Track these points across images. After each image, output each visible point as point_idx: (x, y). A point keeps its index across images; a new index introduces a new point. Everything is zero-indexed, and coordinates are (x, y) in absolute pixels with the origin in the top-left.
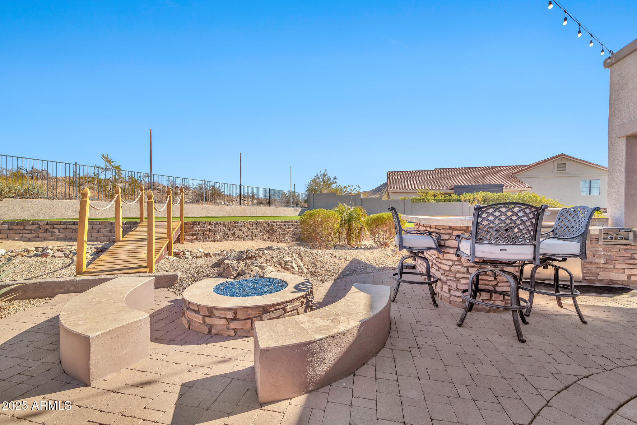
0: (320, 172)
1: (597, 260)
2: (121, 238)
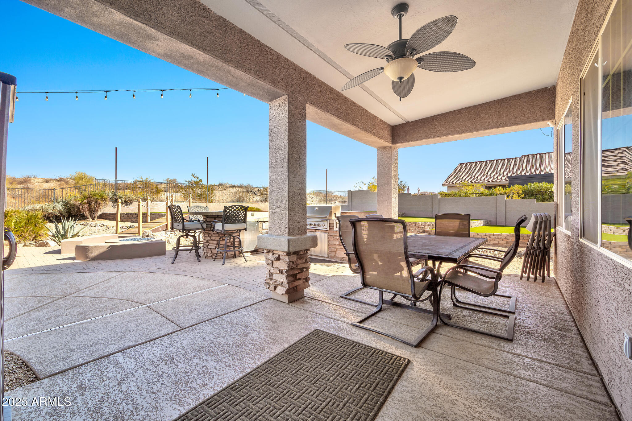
1: (335, 243)
2: (149, 221)
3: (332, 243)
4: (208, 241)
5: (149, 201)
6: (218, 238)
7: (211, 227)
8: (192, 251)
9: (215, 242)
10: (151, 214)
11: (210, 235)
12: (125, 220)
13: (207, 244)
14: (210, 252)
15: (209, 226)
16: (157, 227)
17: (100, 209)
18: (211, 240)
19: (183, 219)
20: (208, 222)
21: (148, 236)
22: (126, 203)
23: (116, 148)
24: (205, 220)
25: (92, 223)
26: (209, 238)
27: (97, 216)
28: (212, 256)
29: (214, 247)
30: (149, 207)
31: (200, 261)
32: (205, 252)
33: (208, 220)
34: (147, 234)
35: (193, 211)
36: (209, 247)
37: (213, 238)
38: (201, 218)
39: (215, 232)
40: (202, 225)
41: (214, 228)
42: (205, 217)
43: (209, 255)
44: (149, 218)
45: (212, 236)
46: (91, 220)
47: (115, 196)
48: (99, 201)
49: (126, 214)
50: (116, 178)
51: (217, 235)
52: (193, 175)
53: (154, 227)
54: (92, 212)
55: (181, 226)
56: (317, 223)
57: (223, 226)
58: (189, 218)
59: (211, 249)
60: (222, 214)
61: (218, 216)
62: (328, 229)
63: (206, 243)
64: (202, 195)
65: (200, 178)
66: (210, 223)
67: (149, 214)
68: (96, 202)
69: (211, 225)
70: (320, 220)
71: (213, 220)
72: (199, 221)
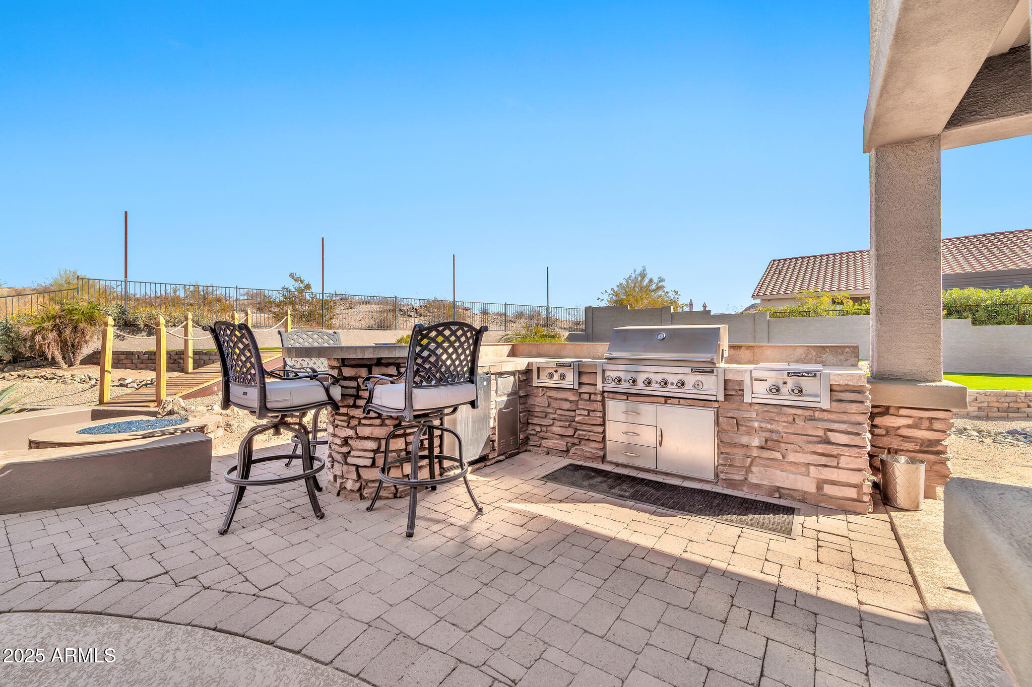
0: (635, 271)
1: (744, 440)
2: (190, 369)
3: (736, 440)
4: (346, 441)
5: (190, 323)
6: (381, 432)
7: (358, 397)
8: (295, 462)
9: (372, 445)
10: (195, 353)
11: (354, 422)
12: (143, 366)
13: (345, 450)
14: (354, 476)
15: (352, 392)
16: (206, 385)
17: (86, 342)
18: (358, 437)
19: (263, 373)
20: (345, 379)
21: (171, 413)
22: (150, 330)
23: (126, 213)
24: (335, 373)
25: (66, 373)
26: (350, 432)
27: (80, 358)
28: (360, 489)
29: (368, 462)
30: (190, 337)
31: (322, 517)
32: (335, 477)
33: (347, 372)
34: (168, 408)
35: (298, 345)
36: (350, 460)
37: (365, 431)
38: (322, 365)
39: (372, 414)
40: (327, 390)
41: (370, 400)
42: (335, 364)
43: (349, 485)
44: (191, 361)
45: (360, 424)
46: (65, 366)
47: (124, 313)
48: (82, 325)
49: (145, 353)
50: (126, 277)
51: (378, 422)
52: (292, 275)
53: (198, 384)
54: (69, 349)
55: (254, 394)
56: (656, 378)
57: (409, 397)
58: (285, 364)
59: (357, 467)
60: (405, 353)
61: (379, 359)
62: (721, 398)
63: (342, 446)
64: (311, 314)
65: (306, 282)
66: (353, 384)
67: (191, 354)
68: (75, 329)
69: (358, 388)
70: (688, 370)
71: (364, 372)
72: (314, 375)
